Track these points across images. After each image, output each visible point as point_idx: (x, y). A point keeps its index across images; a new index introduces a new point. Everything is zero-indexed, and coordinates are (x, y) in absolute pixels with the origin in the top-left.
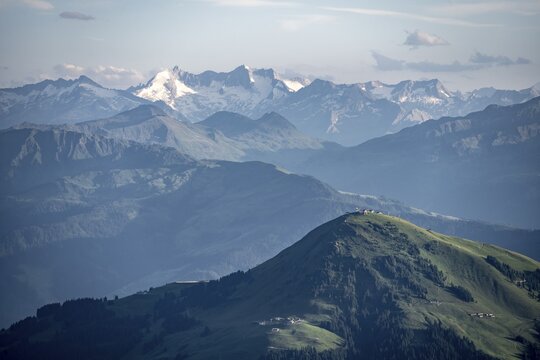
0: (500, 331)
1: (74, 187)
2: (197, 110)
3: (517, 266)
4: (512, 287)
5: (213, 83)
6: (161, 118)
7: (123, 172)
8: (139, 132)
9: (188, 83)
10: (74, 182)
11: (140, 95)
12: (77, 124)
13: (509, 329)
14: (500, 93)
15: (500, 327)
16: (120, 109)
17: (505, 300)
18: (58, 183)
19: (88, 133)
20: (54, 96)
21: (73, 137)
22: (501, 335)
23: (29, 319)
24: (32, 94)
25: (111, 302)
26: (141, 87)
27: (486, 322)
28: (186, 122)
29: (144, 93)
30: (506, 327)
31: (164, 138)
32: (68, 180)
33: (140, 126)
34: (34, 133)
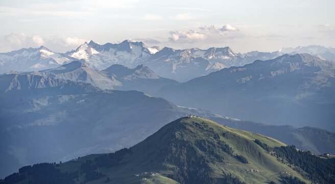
0: (262, 179)
1: (38, 104)
2: (102, 63)
3: (271, 145)
4: (268, 156)
5: (111, 49)
6: (84, 68)
7: (64, 97)
8: (72, 75)
9: (97, 50)
10: (38, 102)
11: (73, 56)
12: (39, 71)
13: (267, 178)
14: (262, 54)
15: (262, 177)
16: (62, 64)
17: (265, 162)
18: (30, 102)
19: (45, 76)
20: (27, 57)
21: (38, 78)
22: (263, 181)
23: (15, 174)
24: (15, 56)
25: (58, 165)
26: (73, 52)
27: (255, 174)
28: (96, 70)
29: (74, 55)
30: (265, 177)
31: (85, 79)
32: (35, 101)
33: (72, 72)
34: (16, 76)
